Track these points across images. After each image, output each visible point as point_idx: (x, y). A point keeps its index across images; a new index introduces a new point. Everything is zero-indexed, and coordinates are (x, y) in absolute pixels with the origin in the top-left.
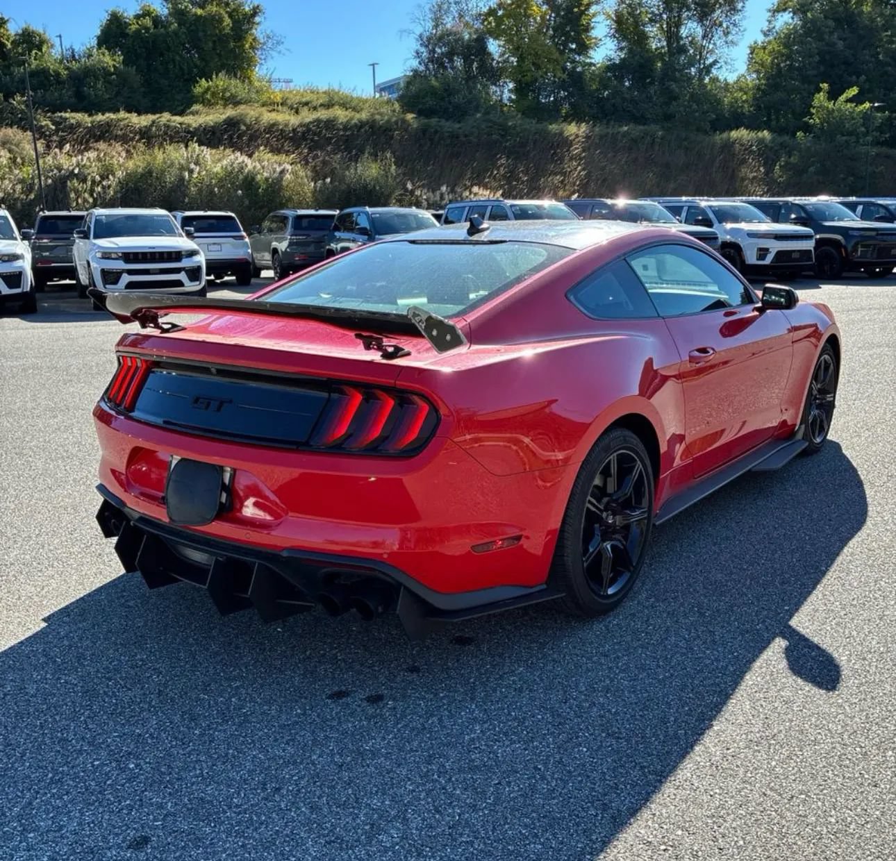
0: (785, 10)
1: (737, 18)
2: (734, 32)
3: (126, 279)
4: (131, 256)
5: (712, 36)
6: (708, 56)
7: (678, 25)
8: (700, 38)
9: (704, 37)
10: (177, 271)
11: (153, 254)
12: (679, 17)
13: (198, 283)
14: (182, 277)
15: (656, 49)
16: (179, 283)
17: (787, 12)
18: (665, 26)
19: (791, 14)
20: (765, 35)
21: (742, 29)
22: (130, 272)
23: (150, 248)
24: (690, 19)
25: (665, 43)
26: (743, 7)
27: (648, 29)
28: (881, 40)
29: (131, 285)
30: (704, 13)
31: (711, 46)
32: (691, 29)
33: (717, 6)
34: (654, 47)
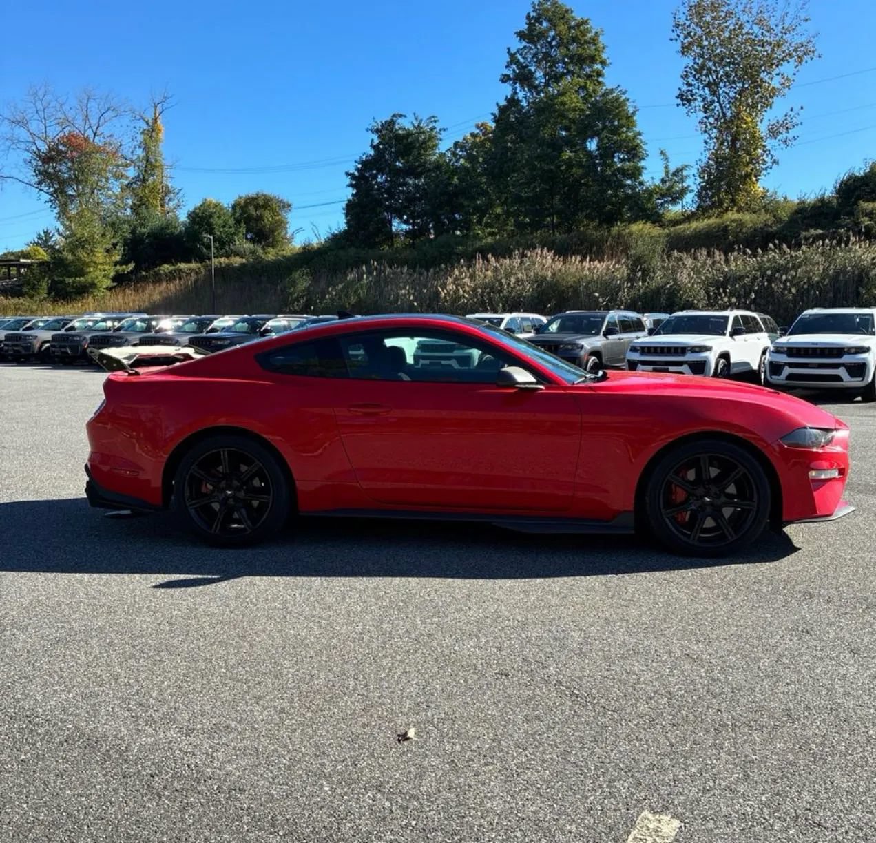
3: (787, 371)
4: (795, 351)
10: (836, 366)
11: (814, 350)
13: (861, 379)
14: (842, 372)
16: (838, 378)
22: (791, 365)
23: (813, 344)
29: (790, 377)
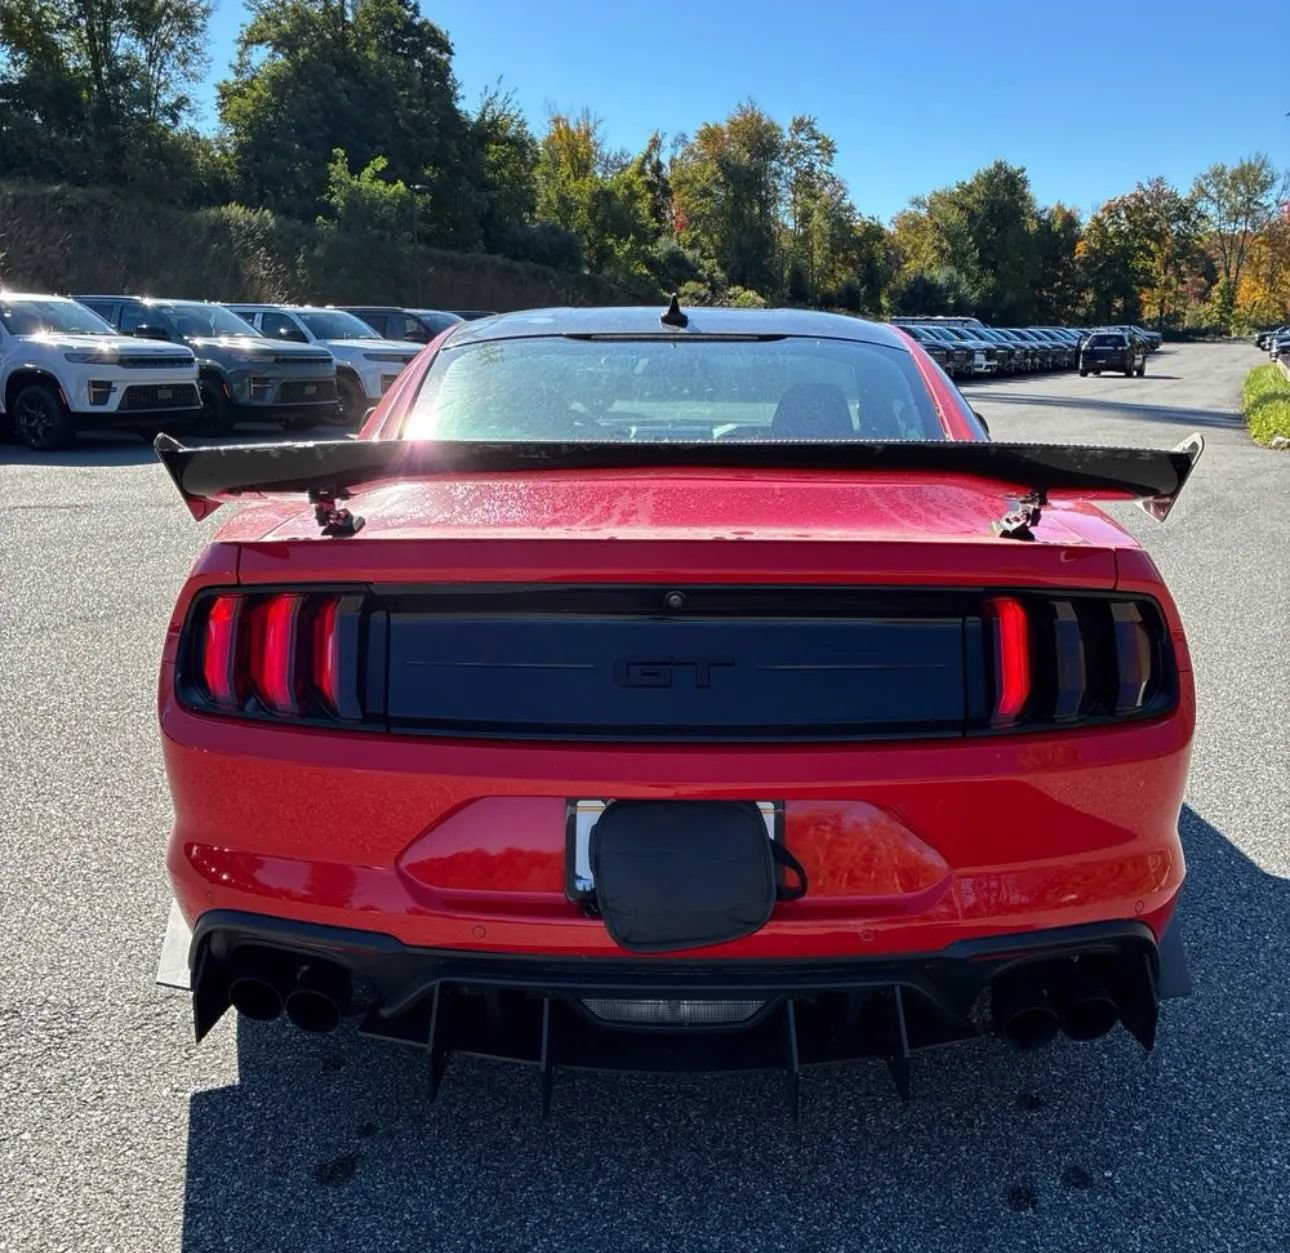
0: (261, 41)
1: (197, 40)
2: (195, 62)
5: (163, 63)
6: (161, 92)
7: (106, 37)
8: (143, 62)
9: (151, 60)
12: (106, 28)
15: (76, 69)
17: (264, 46)
18: (84, 34)
19: (270, 49)
20: (238, 73)
21: (207, 59)
24: (122, 31)
25: (89, 63)
26: (203, 25)
27: (58, 37)
28: (397, 101)
30: (145, 26)
31: (162, 78)
32: (126, 45)
33: (164, 18)
34: (71, 66)
